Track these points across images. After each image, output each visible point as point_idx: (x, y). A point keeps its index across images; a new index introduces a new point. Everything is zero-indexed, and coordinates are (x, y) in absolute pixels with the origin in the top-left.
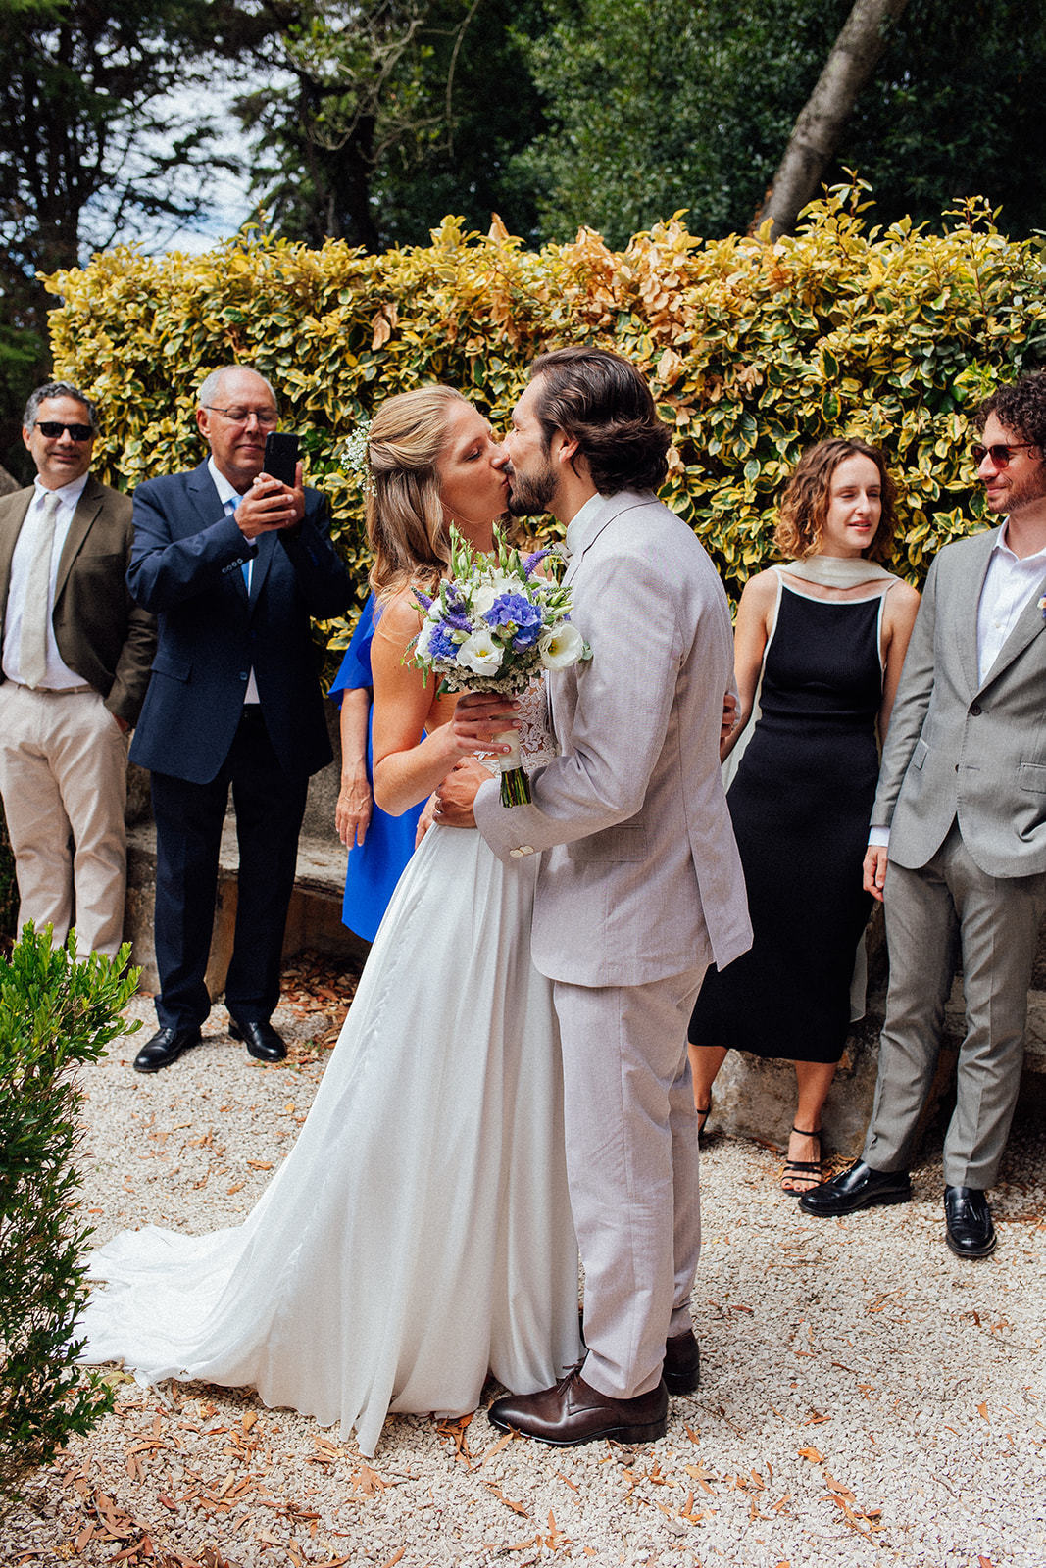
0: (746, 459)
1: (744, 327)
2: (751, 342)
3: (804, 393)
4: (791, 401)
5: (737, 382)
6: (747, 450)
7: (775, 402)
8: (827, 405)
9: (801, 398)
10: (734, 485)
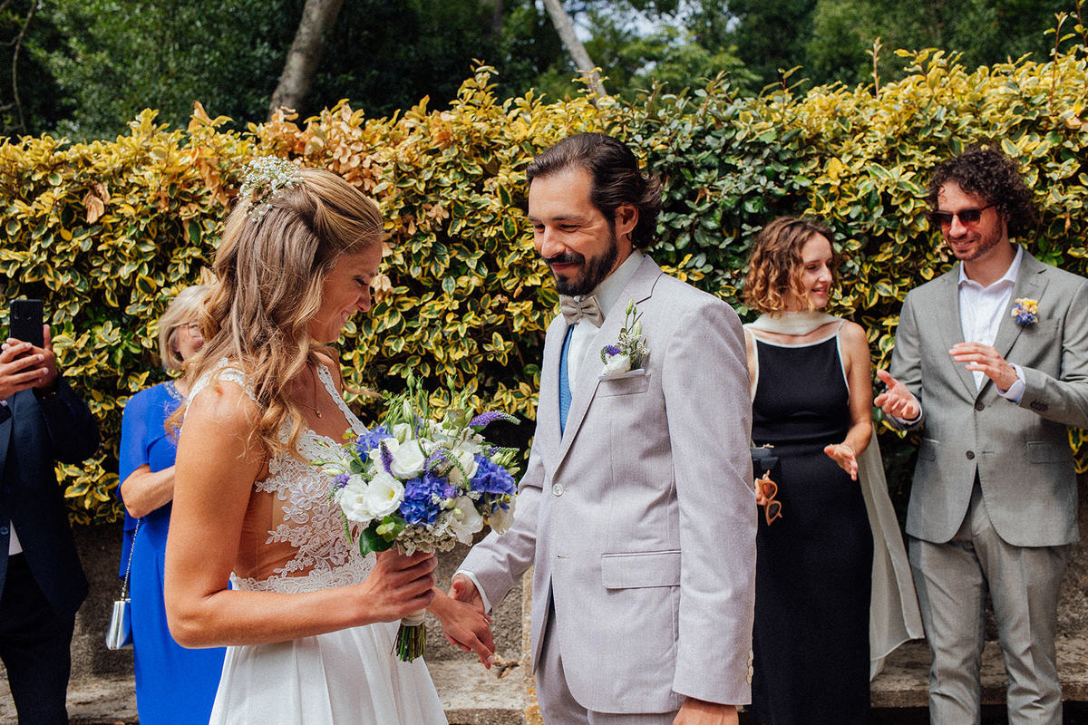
0: (443, 276)
1: (427, 175)
2: (435, 187)
3: (485, 220)
4: (473, 228)
5: (427, 218)
6: (443, 270)
7: (462, 229)
8: (507, 227)
9: (482, 223)
10: (434, 299)
